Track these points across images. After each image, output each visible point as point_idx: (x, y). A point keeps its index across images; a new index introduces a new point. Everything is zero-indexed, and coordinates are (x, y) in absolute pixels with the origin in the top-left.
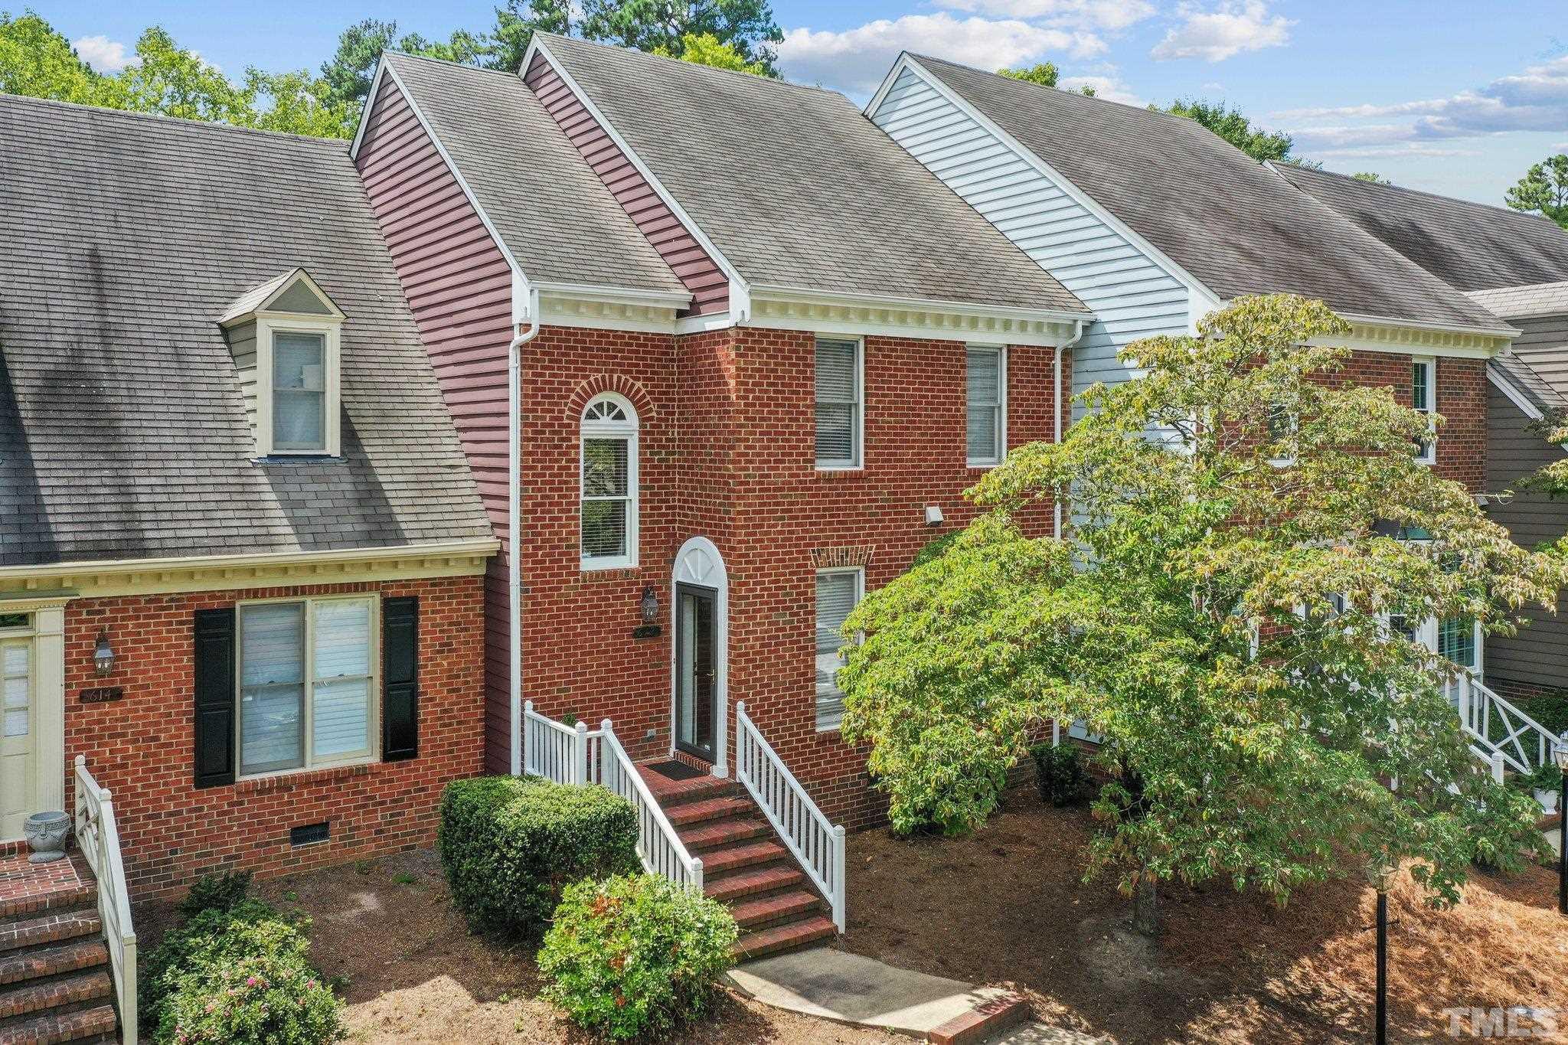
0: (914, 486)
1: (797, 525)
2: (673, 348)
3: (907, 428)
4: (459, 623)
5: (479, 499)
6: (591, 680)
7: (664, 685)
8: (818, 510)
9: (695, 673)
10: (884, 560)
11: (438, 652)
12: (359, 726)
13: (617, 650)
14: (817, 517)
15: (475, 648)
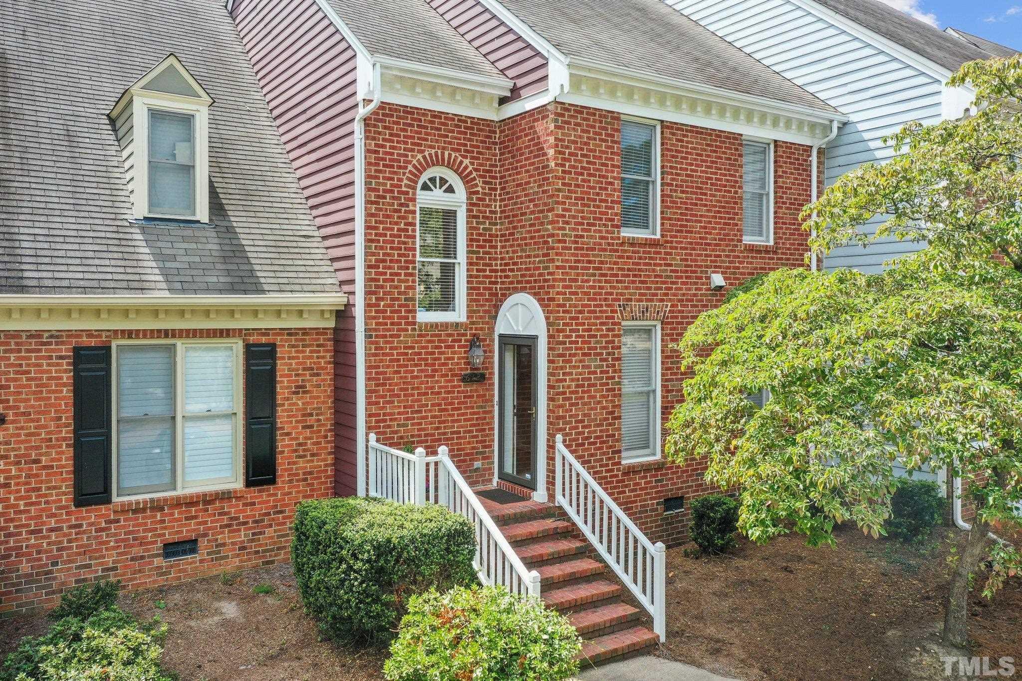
0: (701, 255)
1: (606, 282)
2: (495, 132)
3: (696, 205)
4: (312, 369)
5: (329, 263)
6: (426, 417)
7: (488, 424)
8: (623, 269)
9: (514, 415)
10: (676, 317)
11: (294, 393)
12: (226, 455)
13: (449, 392)
14: (623, 276)
15: (326, 391)
